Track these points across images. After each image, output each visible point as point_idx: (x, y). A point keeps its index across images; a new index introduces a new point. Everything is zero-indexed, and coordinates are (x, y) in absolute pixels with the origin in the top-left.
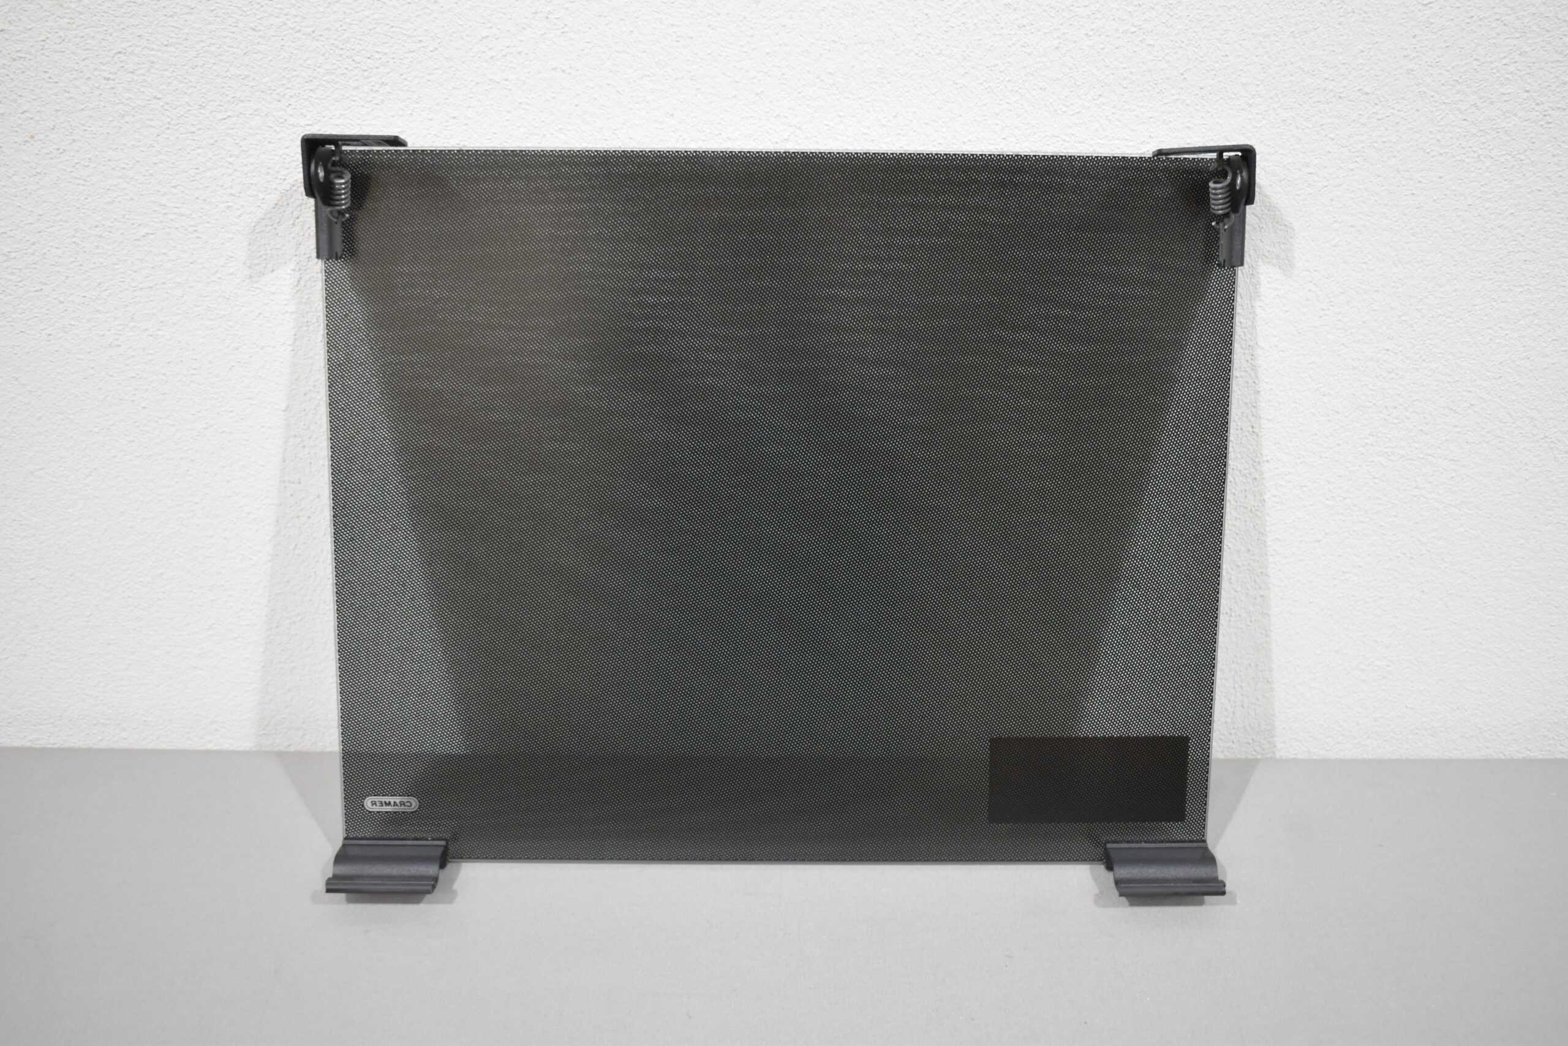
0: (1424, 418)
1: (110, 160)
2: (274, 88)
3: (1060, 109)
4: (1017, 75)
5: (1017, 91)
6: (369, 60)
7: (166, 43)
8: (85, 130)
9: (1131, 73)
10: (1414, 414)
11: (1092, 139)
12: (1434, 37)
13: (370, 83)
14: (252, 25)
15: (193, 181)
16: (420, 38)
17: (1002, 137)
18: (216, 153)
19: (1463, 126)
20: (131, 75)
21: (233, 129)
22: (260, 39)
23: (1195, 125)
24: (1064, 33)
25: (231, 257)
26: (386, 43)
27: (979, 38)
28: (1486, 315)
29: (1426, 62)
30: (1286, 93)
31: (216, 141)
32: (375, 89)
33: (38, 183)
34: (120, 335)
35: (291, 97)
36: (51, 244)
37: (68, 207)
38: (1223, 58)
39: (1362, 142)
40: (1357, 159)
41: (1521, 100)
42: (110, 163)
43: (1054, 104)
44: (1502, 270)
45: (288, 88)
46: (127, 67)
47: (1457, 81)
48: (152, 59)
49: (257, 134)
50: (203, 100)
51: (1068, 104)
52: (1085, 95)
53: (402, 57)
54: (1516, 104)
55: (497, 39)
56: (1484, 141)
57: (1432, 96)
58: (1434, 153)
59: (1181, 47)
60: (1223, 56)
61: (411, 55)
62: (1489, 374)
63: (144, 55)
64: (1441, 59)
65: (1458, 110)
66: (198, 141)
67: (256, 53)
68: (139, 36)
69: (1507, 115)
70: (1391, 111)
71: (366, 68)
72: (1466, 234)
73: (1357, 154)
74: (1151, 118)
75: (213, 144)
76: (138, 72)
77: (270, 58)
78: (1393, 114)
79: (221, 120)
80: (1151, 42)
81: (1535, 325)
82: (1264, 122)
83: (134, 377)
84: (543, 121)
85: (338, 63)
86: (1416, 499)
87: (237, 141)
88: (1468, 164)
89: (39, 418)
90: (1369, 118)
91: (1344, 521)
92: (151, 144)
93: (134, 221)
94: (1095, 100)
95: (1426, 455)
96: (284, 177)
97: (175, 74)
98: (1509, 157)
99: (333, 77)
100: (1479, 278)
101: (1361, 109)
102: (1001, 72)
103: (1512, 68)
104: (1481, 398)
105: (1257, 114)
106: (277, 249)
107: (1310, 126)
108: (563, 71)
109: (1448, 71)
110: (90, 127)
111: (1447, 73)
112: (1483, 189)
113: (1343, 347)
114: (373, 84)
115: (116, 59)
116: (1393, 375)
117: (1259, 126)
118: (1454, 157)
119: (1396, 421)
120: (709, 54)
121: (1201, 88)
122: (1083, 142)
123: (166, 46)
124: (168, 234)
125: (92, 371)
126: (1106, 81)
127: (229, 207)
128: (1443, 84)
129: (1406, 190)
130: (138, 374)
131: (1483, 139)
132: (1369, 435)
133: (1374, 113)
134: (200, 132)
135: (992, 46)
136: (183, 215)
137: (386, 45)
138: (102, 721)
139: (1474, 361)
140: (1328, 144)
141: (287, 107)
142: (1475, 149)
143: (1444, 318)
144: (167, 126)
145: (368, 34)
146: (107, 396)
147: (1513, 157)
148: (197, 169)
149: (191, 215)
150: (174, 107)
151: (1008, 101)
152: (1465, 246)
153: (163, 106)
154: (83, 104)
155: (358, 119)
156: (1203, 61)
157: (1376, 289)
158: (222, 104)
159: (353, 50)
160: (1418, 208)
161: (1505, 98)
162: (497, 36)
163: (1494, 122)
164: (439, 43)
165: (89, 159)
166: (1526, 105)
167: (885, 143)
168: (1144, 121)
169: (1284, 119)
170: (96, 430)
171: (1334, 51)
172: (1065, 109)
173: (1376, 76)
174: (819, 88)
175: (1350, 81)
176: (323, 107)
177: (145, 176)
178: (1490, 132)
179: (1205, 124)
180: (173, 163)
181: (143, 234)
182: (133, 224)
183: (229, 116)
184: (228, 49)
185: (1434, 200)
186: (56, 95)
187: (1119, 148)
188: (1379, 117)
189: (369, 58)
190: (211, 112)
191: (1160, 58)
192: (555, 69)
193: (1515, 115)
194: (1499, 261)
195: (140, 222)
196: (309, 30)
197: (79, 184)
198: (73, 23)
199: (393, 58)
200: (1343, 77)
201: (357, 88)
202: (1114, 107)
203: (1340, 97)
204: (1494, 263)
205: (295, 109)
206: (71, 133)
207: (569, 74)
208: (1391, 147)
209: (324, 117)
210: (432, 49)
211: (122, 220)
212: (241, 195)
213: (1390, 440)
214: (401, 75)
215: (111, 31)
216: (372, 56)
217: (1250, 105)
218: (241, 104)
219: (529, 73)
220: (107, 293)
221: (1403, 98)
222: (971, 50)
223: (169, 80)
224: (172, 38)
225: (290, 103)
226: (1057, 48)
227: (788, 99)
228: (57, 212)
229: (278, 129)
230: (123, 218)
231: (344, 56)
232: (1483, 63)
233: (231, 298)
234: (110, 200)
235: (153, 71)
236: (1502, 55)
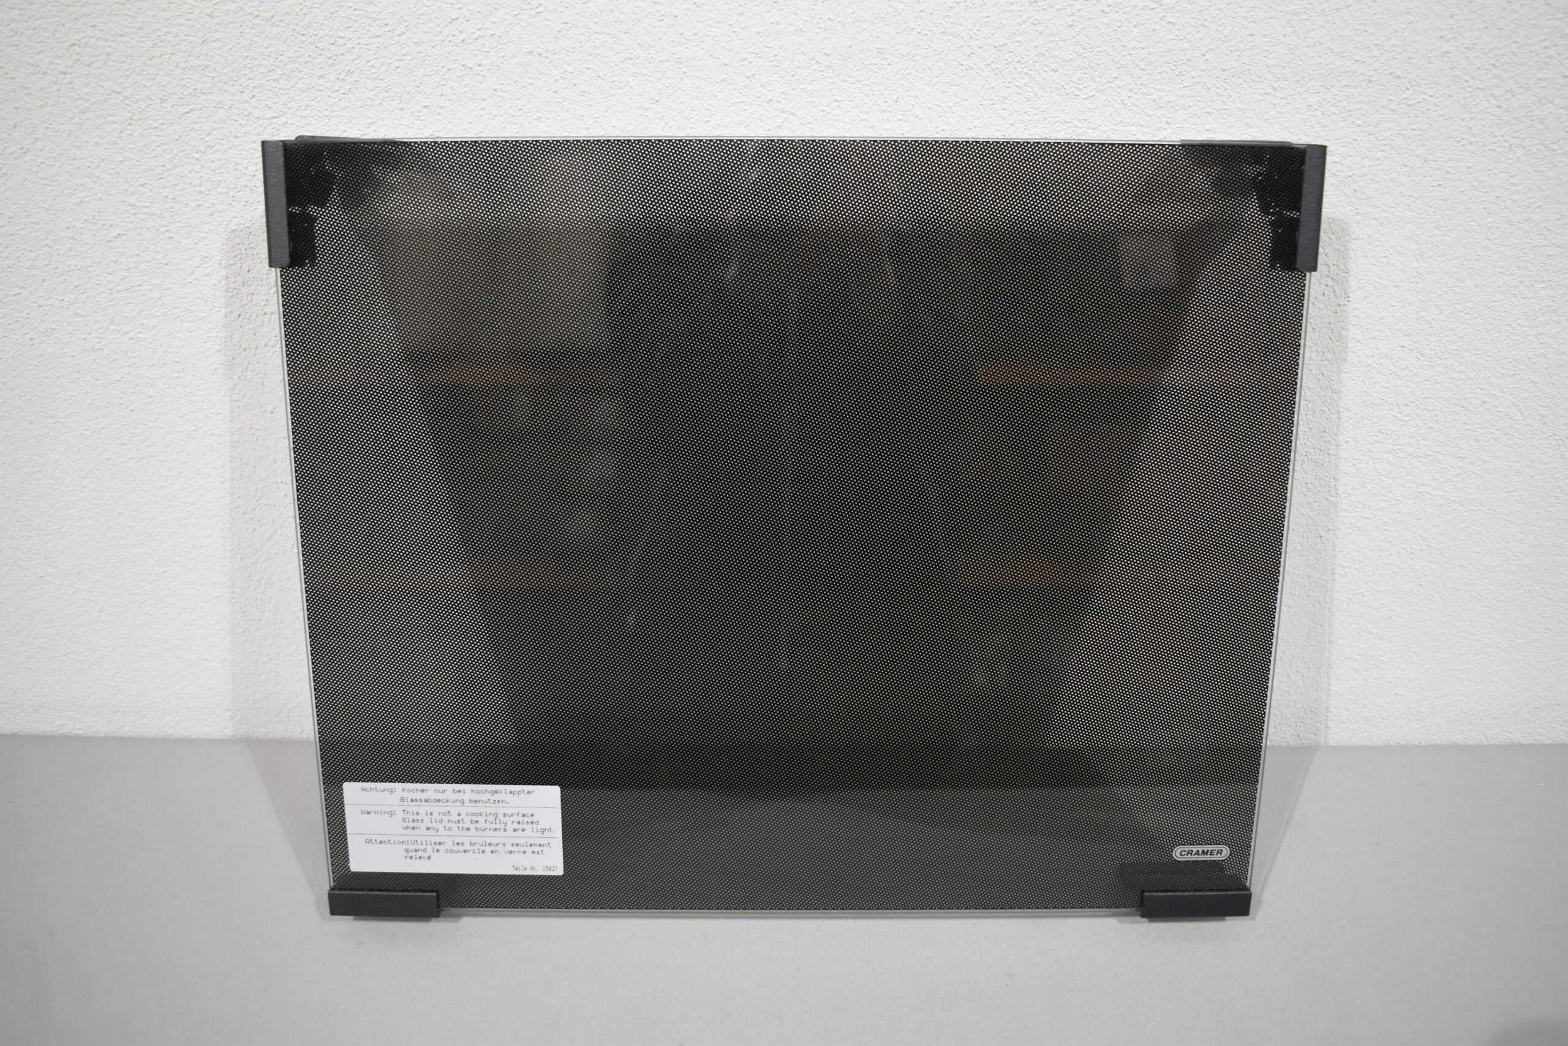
0: (1435, 415)
1: (74, 159)
2: (235, 79)
3: (1073, 92)
4: (1027, 55)
5: (1027, 73)
6: (333, 46)
7: (121, 33)
8: (47, 128)
9: (1150, 53)
10: (1425, 411)
11: (1105, 125)
12: (1473, 16)
13: (336, 71)
14: (208, 11)
15: (161, 178)
16: (386, 22)
17: (1010, 123)
18: (182, 149)
19: (1495, 113)
20: (88, 68)
21: (197, 123)
22: (217, 27)
23: (1215, 109)
24: (1078, 10)
25: (206, 258)
26: (350, 27)
27: (987, 15)
28: (1506, 312)
29: (1463, 44)
30: (1312, 76)
31: (181, 137)
32: (341, 77)
33: (5, 184)
34: (102, 338)
35: (254, 87)
36: (24, 247)
37: (37, 208)
38: (1248, 38)
39: (1389, 129)
40: (1384, 148)
41: (1559, 86)
42: (74, 162)
43: (1066, 87)
44: (1525, 265)
45: (250, 79)
46: (82, 59)
47: (1493, 64)
48: (108, 50)
49: (222, 128)
50: (164, 93)
51: (1081, 87)
52: (1100, 77)
53: (368, 43)
54: (1553, 90)
55: (468, 21)
56: (1517, 129)
57: (1467, 81)
58: (1463, 142)
59: (1203, 25)
60: (1248, 35)
61: (378, 40)
62: (1503, 371)
63: (99, 46)
64: (1478, 41)
65: (1493, 96)
66: (163, 136)
67: (215, 41)
68: (93, 26)
69: (1543, 101)
70: (1423, 96)
71: (330, 55)
72: (1491, 228)
73: (1385, 142)
74: (1169, 102)
75: (177, 140)
76: (95, 65)
77: (230, 47)
78: (1424, 100)
79: (184, 114)
80: (1172, 20)
81: (1554, 321)
82: (1288, 107)
83: (120, 381)
84: (520, 110)
85: (300, 50)
86: (1420, 495)
87: (202, 137)
88: (1499, 154)
89: (31, 422)
90: (1399, 104)
91: (1348, 517)
92: (115, 141)
93: (105, 222)
94: (1110, 82)
95: (1434, 452)
96: (253, 174)
97: (132, 66)
98: (1541, 147)
99: (297, 65)
100: (1501, 273)
101: (1391, 95)
102: (1010, 52)
103: (1552, 52)
104: (1494, 395)
105: (1282, 98)
106: (251, 248)
107: (1337, 112)
108: (540, 55)
109: (1485, 54)
110: (51, 124)
111: (1484, 56)
112: (1512, 181)
113: (1358, 344)
114: (339, 71)
115: (71, 51)
116: (1406, 372)
117: (1282, 111)
118: (1484, 146)
119: (1407, 419)
120: (695, 34)
121: (1224, 70)
122: (1096, 128)
123: (120, 36)
124: (140, 234)
125: (78, 376)
126: (1122, 62)
127: (200, 205)
128: (1479, 68)
129: (1433, 180)
130: (123, 378)
131: (1516, 128)
132: (1379, 432)
133: (1404, 98)
134: (164, 127)
135: (1001, 23)
136: (153, 215)
137: (351, 30)
138: (122, 709)
139: (1489, 359)
140: (1355, 131)
141: (251, 98)
142: (1508, 138)
143: (1463, 314)
144: (129, 121)
145: (331, 18)
146: (95, 400)
147: (1546, 147)
148: (164, 166)
149: (161, 214)
150: (135, 101)
151: (1017, 83)
152: (1489, 240)
153: (123, 101)
154: (42, 100)
155: (326, 110)
156: (1226, 41)
157: (1395, 284)
158: (184, 97)
159: (316, 35)
160: (1443, 200)
161: (1543, 84)
162: (467, 18)
163: (1528, 109)
164: (406, 26)
165: (54, 158)
166: (1563, 92)
167: (885, 129)
168: (1162, 105)
169: (1310, 104)
170: (87, 433)
171: (1366, 31)
172: (1077, 93)
173: (1410, 58)
174: (815, 70)
175: (1382, 63)
176: (288, 98)
177: (110, 174)
178: (1523, 120)
179: (1226, 109)
180: (138, 161)
181: (115, 235)
182: (104, 225)
183: (192, 110)
184: (185, 38)
185: (1462, 192)
186: (15, 92)
187: (1134, 135)
188: (1410, 103)
189: (333, 44)
190: (173, 105)
191: (1181, 38)
192: (531, 52)
193: (1550, 102)
194: (1523, 255)
195: (110, 223)
196: (269, 15)
197: (45, 185)
198: (24, 14)
199: (359, 44)
200: (1375, 59)
201: (322, 77)
202: (1130, 91)
203: (1370, 81)
204: (1518, 258)
205: (259, 100)
206: (33, 131)
207: (546, 57)
208: (1419, 135)
209: (290, 108)
210: (399, 33)
211: (93, 221)
212: (210, 193)
213: (1399, 437)
214: (368, 61)
215: (63, 21)
216: (336, 42)
217: (1275, 89)
218: (203, 97)
219: (503, 57)
220: (83, 296)
221: (1435, 83)
222: (978, 28)
223: (127, 73)
224: (126, 27)
225: (253, 94)
226: (1071, 26)
227: (781, 83)
228: (27, 213)
229: (243, 122)
230: (94, 218)
231: (307, 43)
232: (1523, 45)
233: (209, 299)
234: (78, 200)
235: (110, 63)
236: (1543, 37)
